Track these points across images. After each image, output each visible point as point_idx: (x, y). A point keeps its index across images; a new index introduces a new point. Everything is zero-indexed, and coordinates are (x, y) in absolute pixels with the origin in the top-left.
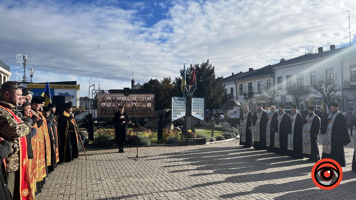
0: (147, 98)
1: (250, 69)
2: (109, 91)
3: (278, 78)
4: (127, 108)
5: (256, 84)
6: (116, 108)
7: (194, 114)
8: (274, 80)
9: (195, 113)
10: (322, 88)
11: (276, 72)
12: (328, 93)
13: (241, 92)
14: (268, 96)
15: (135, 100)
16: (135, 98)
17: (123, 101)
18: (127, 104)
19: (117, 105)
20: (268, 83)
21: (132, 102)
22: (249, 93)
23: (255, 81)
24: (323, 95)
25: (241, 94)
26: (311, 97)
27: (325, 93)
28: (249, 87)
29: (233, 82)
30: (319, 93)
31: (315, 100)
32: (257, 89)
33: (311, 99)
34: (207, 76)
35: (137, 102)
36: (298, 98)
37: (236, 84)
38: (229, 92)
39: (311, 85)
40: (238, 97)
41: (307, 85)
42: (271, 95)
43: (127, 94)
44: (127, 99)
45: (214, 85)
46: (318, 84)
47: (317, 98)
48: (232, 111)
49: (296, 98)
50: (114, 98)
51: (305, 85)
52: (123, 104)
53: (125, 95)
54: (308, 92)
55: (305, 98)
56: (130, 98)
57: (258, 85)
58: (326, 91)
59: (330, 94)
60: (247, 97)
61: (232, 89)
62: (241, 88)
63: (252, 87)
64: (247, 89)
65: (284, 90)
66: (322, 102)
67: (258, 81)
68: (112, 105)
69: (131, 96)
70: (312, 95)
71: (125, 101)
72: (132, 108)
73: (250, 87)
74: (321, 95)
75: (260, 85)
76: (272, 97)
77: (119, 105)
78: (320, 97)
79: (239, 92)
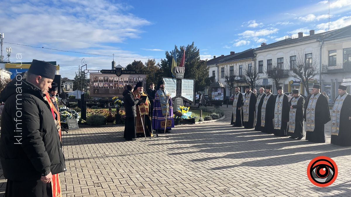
0: (138, 79)
1: (231, 52)
2: (101, 71)
3: (259, 62)
4: (119, 88)
5: (238, 67)
6: (108, 88)
7: (183, 95)
8: (255, 63)
9: (185, 94)
10: (301, 72)
11: (257, 56)
12: (306, 77)
13: (222, 75)
14: (249, 79)
15: (127, 80)
16: (127, 78)
17: (115, 82)
18: (119, 84)
19: (109, 85)
20: (249, 67)
21: (124, 82)
22: (231, 77)
23: (236, 64)
24: (302, 79)
25: (222, 77)
26: (290, 81)
27: (304, 77)
28: (230, 70)
29: (215, 65)
30: (298, 77)
31: (294, 84)
32: (238, 72)
33: (290, 82)
34: (191, 58)
35: (129, 82)
36: (278, 82)
37: (218, 67)
38: (211, 75)
39: (291, 69)
40: (219, 80)
41: (287, 69)
42: (252, 78)
43: (119, 74)
44: (119, 79)
45: (198, 68)
46: (298, 69)
47: (296, 82)
48: (217, 93)
49: (276, 81)
50: (106, 78)
51: (286, 69)
52: (115, 84)
53: (117, 75)
54: (287, 76)
55: (284, 82)
56: (122, 78)
57: (240, 68)
58: (305, 75)
59: (308, 78)
60: (229, 80)
61: (214, 71)
62: (223, 71)
63: (233, 70)
64: (229, 72)
65: (265, 74)
66: (300, 86)
67: (240, 64)
68: (105, 85)
69: (122, 76)
70: (291, 79)
71: (117, 81)
72: (124, 88)
73: (232, 70)
74: (300, 79)
75: (241, 68)
76: (253, 80)
77: (111, 85)
78: (299, 80)
79: (220, 74)
